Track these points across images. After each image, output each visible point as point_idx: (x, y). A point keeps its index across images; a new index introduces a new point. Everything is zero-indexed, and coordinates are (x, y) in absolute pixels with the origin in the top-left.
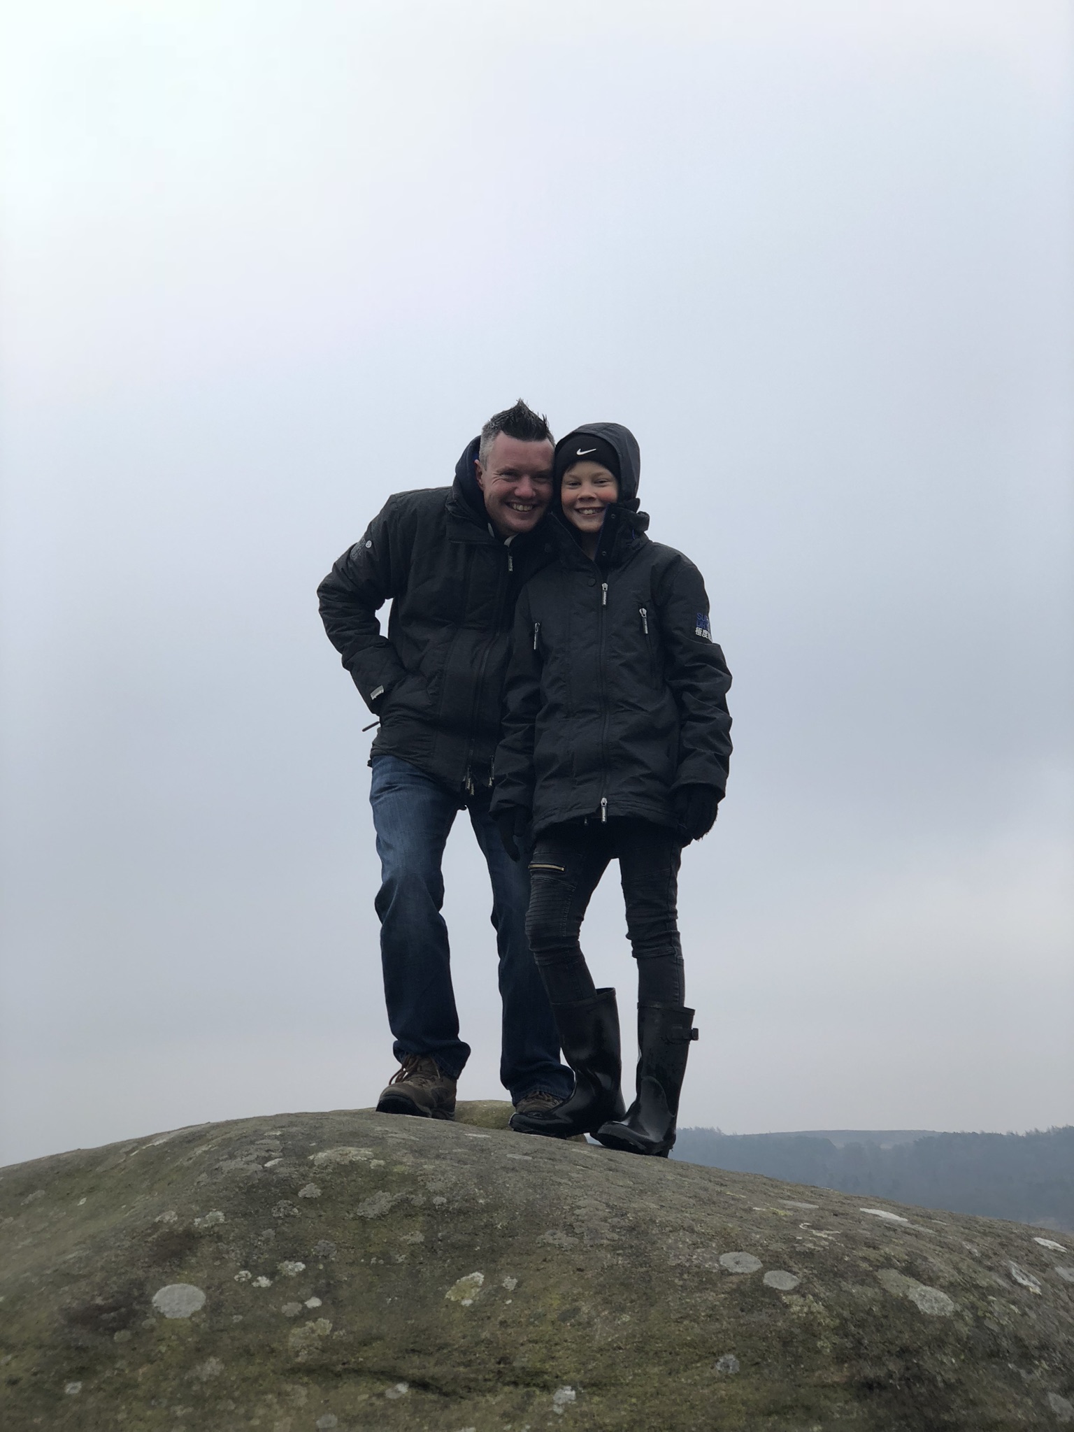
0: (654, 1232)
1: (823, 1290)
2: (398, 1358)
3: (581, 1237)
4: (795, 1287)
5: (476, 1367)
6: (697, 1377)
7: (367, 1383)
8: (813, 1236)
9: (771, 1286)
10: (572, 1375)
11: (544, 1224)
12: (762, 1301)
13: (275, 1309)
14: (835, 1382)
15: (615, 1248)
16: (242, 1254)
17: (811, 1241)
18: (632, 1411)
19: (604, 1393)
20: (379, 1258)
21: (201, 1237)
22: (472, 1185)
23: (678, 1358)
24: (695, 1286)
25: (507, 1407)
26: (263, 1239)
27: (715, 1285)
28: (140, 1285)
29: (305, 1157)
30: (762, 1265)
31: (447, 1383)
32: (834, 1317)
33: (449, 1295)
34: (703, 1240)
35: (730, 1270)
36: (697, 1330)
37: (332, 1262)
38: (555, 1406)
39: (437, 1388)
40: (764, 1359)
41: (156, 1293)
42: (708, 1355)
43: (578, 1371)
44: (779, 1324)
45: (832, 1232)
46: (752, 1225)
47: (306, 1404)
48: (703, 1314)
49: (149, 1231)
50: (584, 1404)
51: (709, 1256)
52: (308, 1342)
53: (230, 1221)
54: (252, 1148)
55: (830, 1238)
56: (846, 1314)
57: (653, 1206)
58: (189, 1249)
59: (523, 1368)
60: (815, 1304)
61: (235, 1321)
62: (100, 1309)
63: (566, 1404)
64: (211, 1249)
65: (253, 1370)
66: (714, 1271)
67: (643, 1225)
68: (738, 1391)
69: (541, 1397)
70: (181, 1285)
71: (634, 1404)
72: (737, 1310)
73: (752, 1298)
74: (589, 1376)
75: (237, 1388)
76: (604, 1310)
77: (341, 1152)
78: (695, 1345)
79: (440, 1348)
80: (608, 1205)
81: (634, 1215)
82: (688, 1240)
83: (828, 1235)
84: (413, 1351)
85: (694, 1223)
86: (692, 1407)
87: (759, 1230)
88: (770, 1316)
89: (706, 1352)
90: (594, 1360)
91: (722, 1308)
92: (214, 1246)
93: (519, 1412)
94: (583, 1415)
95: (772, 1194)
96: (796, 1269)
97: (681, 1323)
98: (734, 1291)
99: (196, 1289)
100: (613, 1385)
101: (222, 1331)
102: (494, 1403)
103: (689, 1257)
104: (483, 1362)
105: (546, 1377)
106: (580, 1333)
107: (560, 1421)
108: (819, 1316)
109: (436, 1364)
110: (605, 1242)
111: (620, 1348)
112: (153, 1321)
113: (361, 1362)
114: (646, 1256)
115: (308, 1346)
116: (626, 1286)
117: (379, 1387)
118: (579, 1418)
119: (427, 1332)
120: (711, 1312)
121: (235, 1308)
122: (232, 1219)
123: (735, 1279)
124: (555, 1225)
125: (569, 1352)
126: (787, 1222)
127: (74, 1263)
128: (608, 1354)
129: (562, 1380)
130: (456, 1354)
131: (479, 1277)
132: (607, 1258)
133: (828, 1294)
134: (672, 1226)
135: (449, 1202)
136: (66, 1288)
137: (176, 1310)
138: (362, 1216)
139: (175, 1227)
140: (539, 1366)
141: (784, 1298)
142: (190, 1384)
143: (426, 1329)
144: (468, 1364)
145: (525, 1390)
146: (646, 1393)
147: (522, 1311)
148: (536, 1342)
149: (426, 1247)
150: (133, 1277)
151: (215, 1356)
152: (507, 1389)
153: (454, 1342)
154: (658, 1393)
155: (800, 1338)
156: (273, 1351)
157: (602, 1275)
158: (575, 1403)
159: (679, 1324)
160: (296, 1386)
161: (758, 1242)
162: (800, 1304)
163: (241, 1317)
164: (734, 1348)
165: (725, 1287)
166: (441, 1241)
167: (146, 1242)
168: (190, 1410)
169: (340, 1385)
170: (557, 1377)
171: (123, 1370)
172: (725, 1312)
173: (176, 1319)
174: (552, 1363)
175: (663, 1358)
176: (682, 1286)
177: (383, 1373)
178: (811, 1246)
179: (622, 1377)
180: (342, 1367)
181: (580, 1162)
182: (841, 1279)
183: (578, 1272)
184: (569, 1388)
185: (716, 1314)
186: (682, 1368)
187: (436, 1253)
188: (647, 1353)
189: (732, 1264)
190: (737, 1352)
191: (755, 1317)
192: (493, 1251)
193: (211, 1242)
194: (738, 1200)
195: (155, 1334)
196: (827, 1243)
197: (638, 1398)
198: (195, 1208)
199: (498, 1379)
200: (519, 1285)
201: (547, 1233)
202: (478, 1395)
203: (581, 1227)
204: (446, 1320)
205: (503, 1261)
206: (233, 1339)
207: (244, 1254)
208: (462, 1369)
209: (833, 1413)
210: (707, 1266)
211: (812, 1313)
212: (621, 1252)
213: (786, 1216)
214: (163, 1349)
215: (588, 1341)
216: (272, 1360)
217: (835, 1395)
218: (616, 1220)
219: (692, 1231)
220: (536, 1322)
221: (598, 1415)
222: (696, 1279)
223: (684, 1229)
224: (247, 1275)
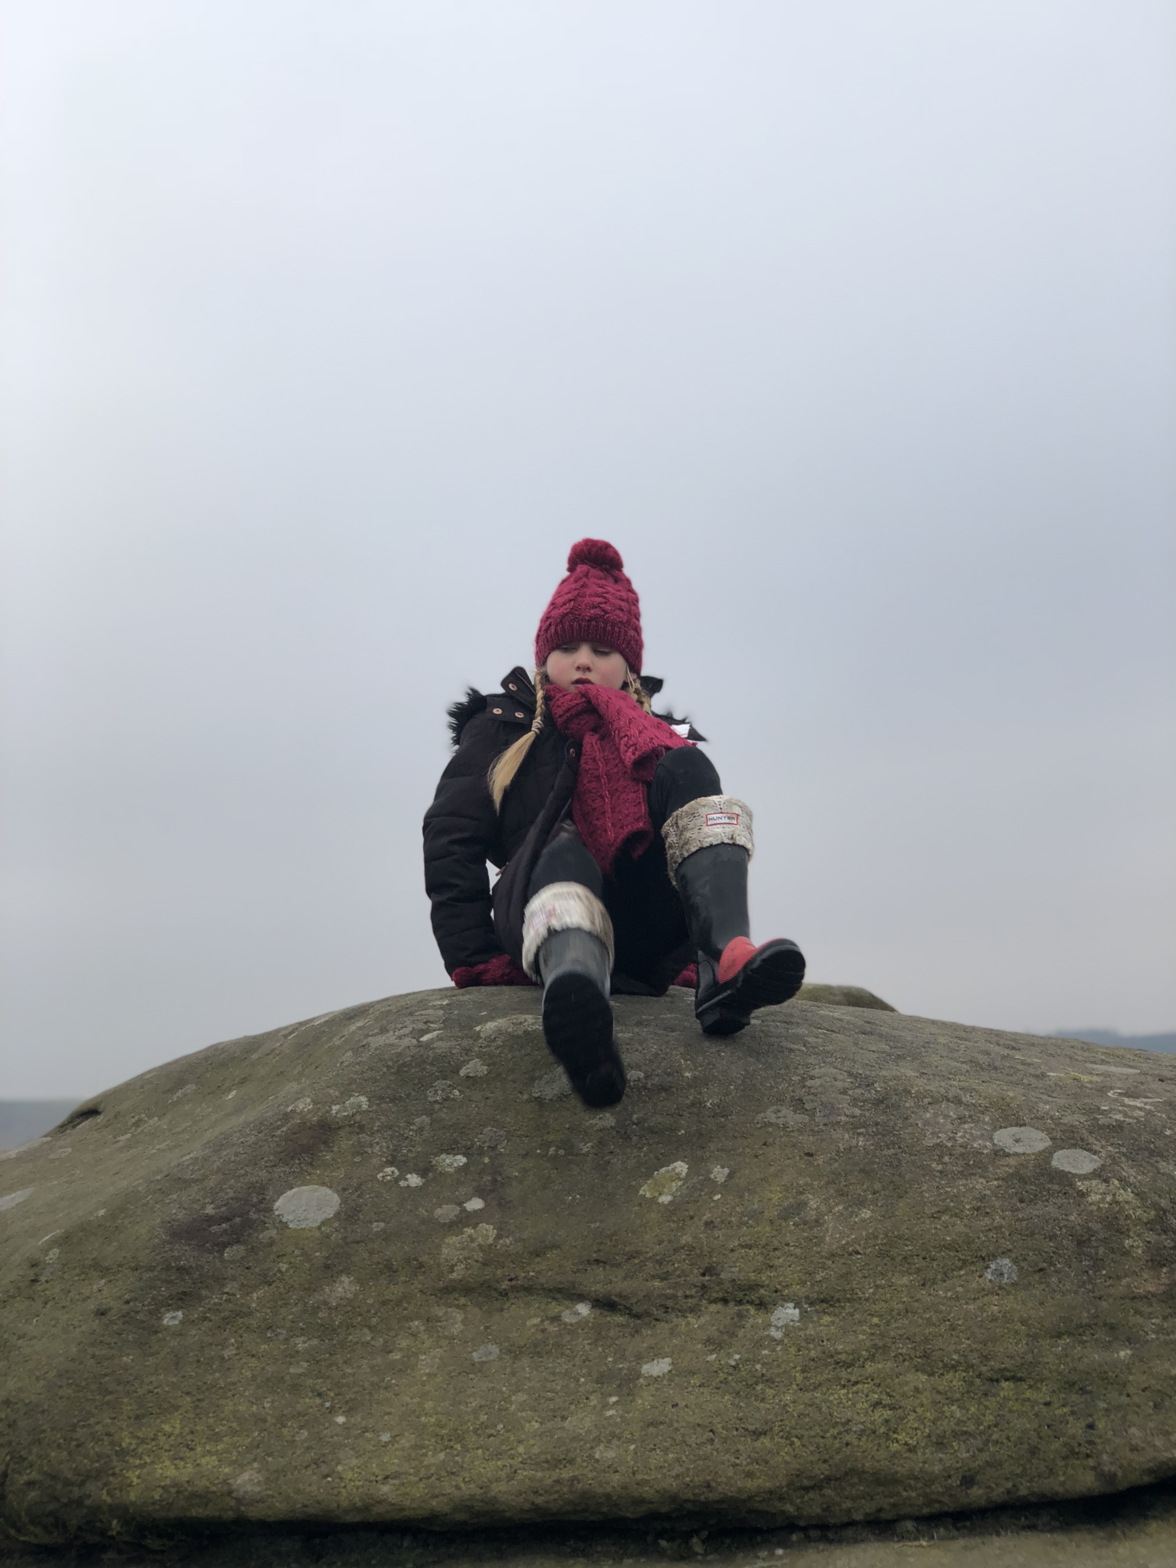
0: (907, 1105)
1: (1134, 1174)
2: (578, 1271)
3: (812, 1113)
4: (1095, 1170)
5: (674, 1281)
6: (960, 1289)
7: (540, 1303)
8: (1124, 1105)
9: (1061, 1168)
10: (796, 1288)
11: (766, 1100)
12: (1049, 1189)
13: (426, 1214)
14: (1149, 1292)
15: (854, 1126)
16: (388, 1147)
17: (1120, 1112)
18: (872, 1334)
19: (837, 1311)
20: (559, 1148)
21: (339, 1128)
22: (676, 1055)
23: (935, 1264)
24: (959, 1172)
25: (713, 1331)
26: (415, 1128)
27: (985, 1169)
28: (261, 1189)
29: (471, 1028)
30: (1050, 1143)
31: (638, 1301)
32: (1147, 1207)
33: (644, 1191)
34: (972, 1113)
35: (1007, 1150)
36: (960, 1227)
37: (501, 1154)
38: (773, 1329)
39: (626, 1308)
40: (1051, 1264)
41: (278, 1198)
42: (975, 1260)
43: (803, 1283)
44: (1072, 1218)
45: (1151, 1100)
46: (1042, 1093)
47: (461, 1332)
48: (967, 1207)
49: (279, 1123)
50: (811, 1325)
51: (979, 1133)
52: (466, 1253)
53: (375, 1107)
54: (408, 1021)
55: (1148, 1107)
56: (1164, 1203)
57: (910, 1073)
58: (324, 1143)
59: (734, 1280)
60: (1122, 1191)
61: (375, 1230)
62: (210, 1220)
63: (786, 1326)
64: (351, 1142)
65: (396, 1291)
66: (985, 1151)
67: (894, 1097)
68: (1015, 1306)
69: (755, 1317)
70: (311, 1187)
71: (876, 1325)
72: (1015, 1200)
73: (1036, 1185)
74: (816, 1289)
75: (376, 1313)
76: (837, 1205)
77: (514, 1021)
78: (957, 1246)
79: (631, 1257)
80: (850, 1074)
81: (883, 1085)
82: (951, 1114)
83: (1146, 1104)
84: (597, 1261)
85: (962, 1093)
86: (953, 1328)
87: (1051, 1099)
88: (1059, 1208)
89: (972, 1256)
90: (824, 1268)
91: (994, 1198)
92: (355, 1138)
93: (725, 1337)
94: (809, 1340)
95: (1080, 1058)
96: (1098, 1148)
97: (939, 1218)
98: (1012, 1175)
99: (329, 1191)
100: (849, 1300)
101: (358, 1242)
102: (696, 1326)
103: (952, 1135)
104: (684, 1274)
105: (762, 1291)
106: (805, 1234)
107: (779, 1348)
108: (1127, 1207)
109: (625, 1278)
110: (843, 1118)
111: (858, 1253)
112: (273, 1233)
113: (533, 1276)
114: (894, 1135)
115: (466, 1259)
116: (866, 1173)
117: (554, 1308)
118: (803, 1344)
119: (614, 1238)
120: (979, 1204)
121: (375, 1214)
122: (378, 1105)
123: (1012, 1161)
124: (780, 1101)
125: (791, 1259)
126: (1091, 1089)
127: (188, 1166)
128: (843, 1261)
129: (782, 1295)
130: (650, 1265)
131: (681, 1167)
132: (844, 1139)
133: (1139, 1178)
134: (932, 1096)
135: (647, 1077)
136: (175, 1196)
137: (302, 1217)
138: (539, 1097)
139: (309, 1116)
140: (753, 1278)
141: (1079, 1184)
142: (316, 1309)
143: (614, 1234)
144: (664, 1278)
145: (737, 1308)
146: (892, 1310)
147: (734, 1207)
148: (750, 1247)
149: (617, 1132)
150: (254, 1179)
151: (349, 1274)
152: (713, 1308)
153: (648, 1250)
154: (907, 1311)
155: (1101, 1236)
156: (421, 1265)
157: (837, 1161)
158: (798, 1324)
159: (936, 1221)
160: (450, 1309)
161: (1047, 1114)
162: (1101, 1191)
163: (382, 1225)
164: (1010, 1251)
165: (998, 1171)
166: (636, 1124)
167: (274, 1136)
168: (315, 1342)
169: (506, 1307)
170: (776, 1291)
171: (234, 1295)
172: (997, 1204)
173: (301, 1229)
174: (769, 1274)
175: (915, 1264)
176: (941, 1172)
177: (559, 1290)
178: (1119, 1117)
179: (860, 1290)
180: (509, 1283)
181: (825, 1025)
182: (1158, 1159)
183: (806, 1158)
184: (792, 1305)
185: (985, 1207)
186: (939, 1277)
187: (631, 1139)
188: (893, 1259)
189: (1010, 1142)
190: (1014, 1255)
191: (1038, 1210)
192: (701, 1134)
193: (350, 1133)
194: (1029, 1065)
195: (275, 1249)
196: (1142, 1114)
197: (881, 1316)
198: (334, 1092)
199: (702, 1295)
200: (730, 1176)
201: (770, 1110)
202: (677, 1317)
203: (812, 1101)
204: (638, 1222)
205: (712, 1146)
206: (371, 1253)
207: (391, 1147)
208: (657, 1283)
209: (1147, 1333)
210: (975, 1145)
211: (1117, 1203)
212: (862, 1130)
213: (1091, 1082)
214: (284, 1267)
215: (816, 1245)
216: (421, 1278)
217: (1150, 1310)
218: (859, 1091)
219: (958, 1101)
220: (750, 1222)
221: (828, 1340)
222: (960, 1162)
223: (948, 1100)
224: (393, 1172)
